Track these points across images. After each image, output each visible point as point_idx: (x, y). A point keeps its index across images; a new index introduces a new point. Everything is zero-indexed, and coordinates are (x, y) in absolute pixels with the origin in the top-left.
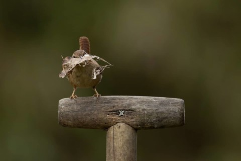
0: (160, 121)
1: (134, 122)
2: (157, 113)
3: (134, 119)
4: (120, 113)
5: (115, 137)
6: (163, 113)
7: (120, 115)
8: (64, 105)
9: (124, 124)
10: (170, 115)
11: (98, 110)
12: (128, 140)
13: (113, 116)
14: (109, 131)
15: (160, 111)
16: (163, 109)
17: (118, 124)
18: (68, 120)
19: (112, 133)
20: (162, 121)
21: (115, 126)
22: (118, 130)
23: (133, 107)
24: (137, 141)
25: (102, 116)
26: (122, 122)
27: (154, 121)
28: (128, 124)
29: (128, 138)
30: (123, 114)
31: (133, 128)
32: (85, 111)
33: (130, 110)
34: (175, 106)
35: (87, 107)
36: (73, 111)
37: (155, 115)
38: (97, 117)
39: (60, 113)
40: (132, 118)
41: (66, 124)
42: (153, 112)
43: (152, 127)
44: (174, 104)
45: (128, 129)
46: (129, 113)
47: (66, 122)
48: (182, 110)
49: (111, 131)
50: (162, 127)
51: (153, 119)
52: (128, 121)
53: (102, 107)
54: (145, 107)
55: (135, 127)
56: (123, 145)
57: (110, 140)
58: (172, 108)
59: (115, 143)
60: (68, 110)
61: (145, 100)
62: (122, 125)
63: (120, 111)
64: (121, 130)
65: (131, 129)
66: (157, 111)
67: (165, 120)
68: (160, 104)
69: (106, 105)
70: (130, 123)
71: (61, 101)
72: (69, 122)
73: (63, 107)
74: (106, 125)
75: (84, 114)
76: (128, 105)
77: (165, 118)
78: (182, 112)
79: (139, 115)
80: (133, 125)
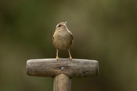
0: (84, 73)
1: (69, 73)
2: (83, 69)
3: (70, 72)
4: (61, 68)
5: (59, 82)
6: (86, 68)
7: (62, 69)
8: (30, 63)
9: (64, 74)
10: (90, 70)
11: (49, 66)
12: (66, 84)
13: (57, 70)
14: (55, 78)
15: (84, 67)
16: (86, 66)
17: (60, 74)
18: (32, 72)
19: (57, 79)
20: (85, 73)
21: (59, 76)
22: (60, 78)
23: (69, 65)
24: (71, 84)
25: (51, 70)
26: (63, 73)
27: (81, 73)
28: (66, 74)
29: (66, 82)
30: (63, 69)
31: (69, 77)
32: (42, 67)
33: (67, 67)
34: (93, 64)
35: (43, 65)
36: (35, 67)
37: (81, 69)
38: (48, 70)
39: (28, 68)
40: (68, 71)
41: (31, 74)
42: (80, 68)
43: (80, 76)
44: (92, 63)
45: (66, 77)
46: (66, 68)
47: (31, 73)
48: (97, 67)
49: (56, 79)
50: (85, 76)
51: (81, 72)
52: (66, 73)
53: (51, 65)
54: (76, 65)
55: (70, 76)
56: (63, 86)
57: (56, 84)
58: (91, 66)
59: (58, 85)
60: (32, 66)
61: (76, 61)
62: (62, 75)
63: (62, 67)
64: (62, 78)
65: (67, 77)
66: (82, 67)
67: (87, 73)
68: (85, 63)
69: (54, 63)
70: (67, 74)
71: (28, 61)
72: (33, 73)
73: (29, 64)
74: (54, 75)
75: (41, 69)
76: (66, 64)
77: (87, 71)
78: (96, 68)
79: (73, 70)
80: (69, 75)
